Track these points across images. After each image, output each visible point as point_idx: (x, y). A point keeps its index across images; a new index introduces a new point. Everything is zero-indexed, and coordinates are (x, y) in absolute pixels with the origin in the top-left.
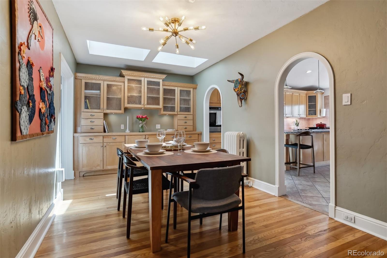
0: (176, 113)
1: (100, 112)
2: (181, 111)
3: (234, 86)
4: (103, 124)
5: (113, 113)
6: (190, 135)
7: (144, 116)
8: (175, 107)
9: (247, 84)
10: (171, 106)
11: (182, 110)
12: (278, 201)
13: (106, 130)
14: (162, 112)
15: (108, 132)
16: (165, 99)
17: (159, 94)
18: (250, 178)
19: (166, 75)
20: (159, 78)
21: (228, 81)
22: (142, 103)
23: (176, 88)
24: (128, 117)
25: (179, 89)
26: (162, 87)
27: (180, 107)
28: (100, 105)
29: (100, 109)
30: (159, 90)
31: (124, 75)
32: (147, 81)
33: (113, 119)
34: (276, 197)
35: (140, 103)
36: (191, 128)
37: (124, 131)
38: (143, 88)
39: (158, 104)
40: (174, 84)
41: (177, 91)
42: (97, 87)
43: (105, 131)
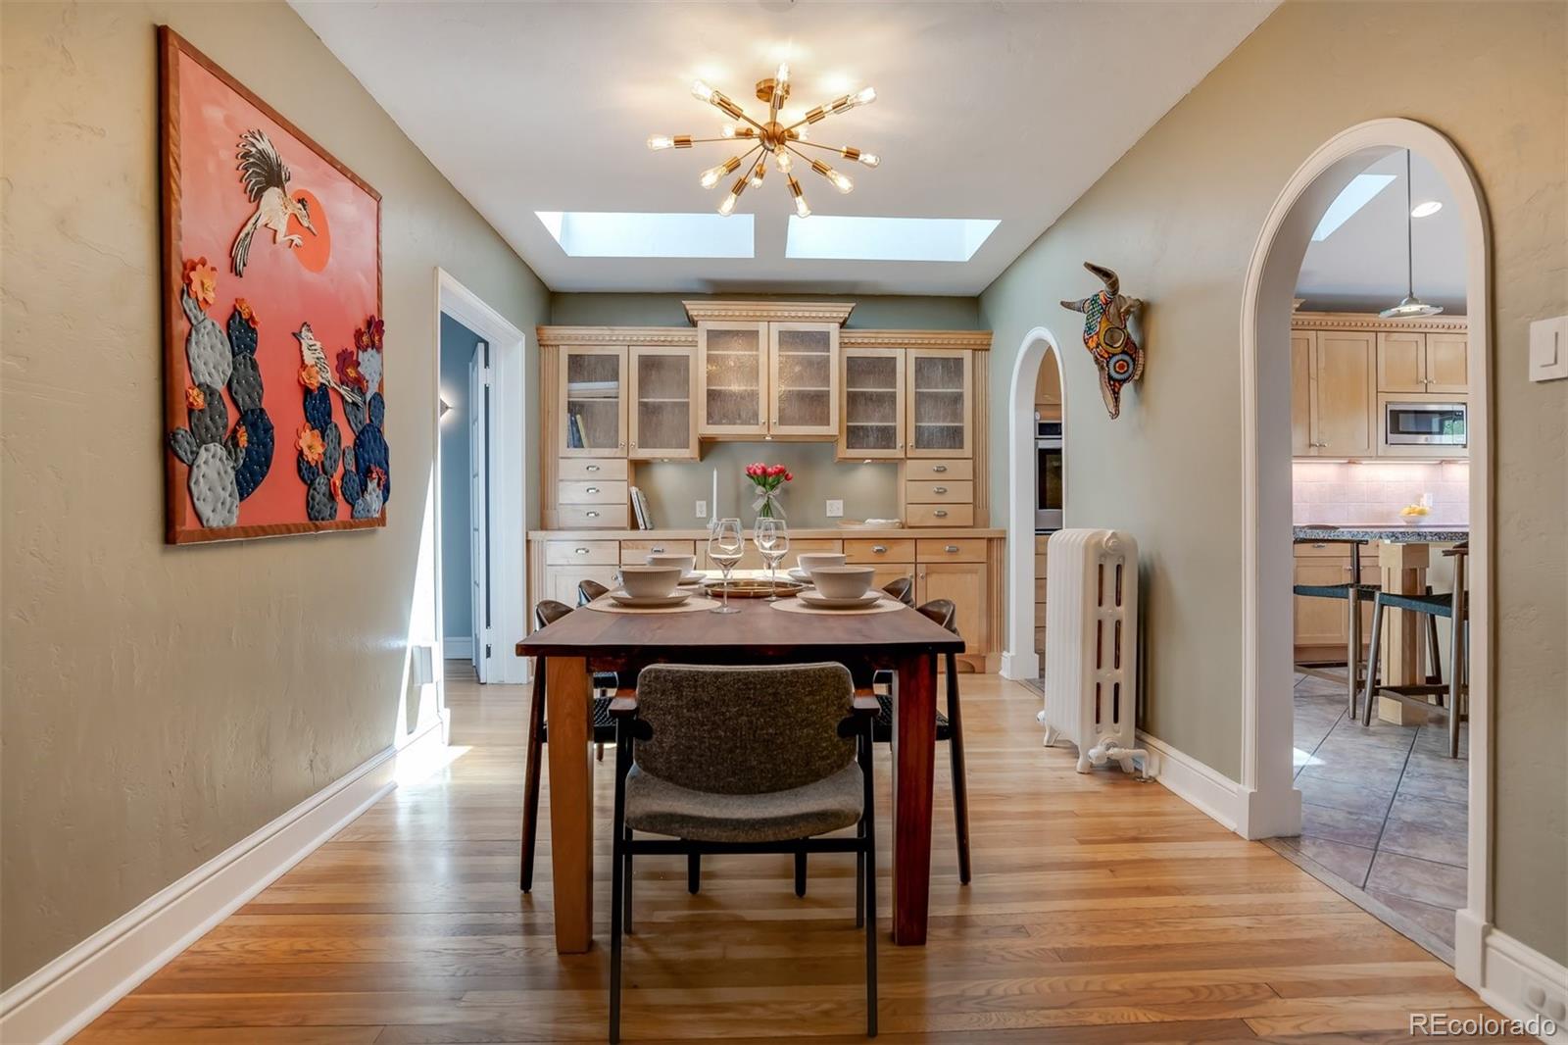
0: (898, 453)
1: (617, 456)
2: (918, 445)
3: (1083, 327)
4: (626, 500)
5: (666, 460)
6: (954, 543)
7: (770, 470)
8: (895, 428)
9: (1143, 311)
10: (877, 427)
11: (922, 439)
12: (1248, 858)
13: (640, 521)
14: (844, 452)
15: (646, 529)
16: (853, 399)
17: (826, 380)
18: (1151, 740)
19: (854, 304)
20: (823, 318)
21: (1062, 303)
22: (762, 418)
23: (899, 354)
24: (715, 473)
25: (913, 353)
26: (840, 352)
27: (918, 429)
28: (617, 431)
29: (617, 447)
30: (825, 363)
31: (696, 319)
32: (780, 332)
33: (668, 480)
34: (1242, 839)
35: (753, 418)
36: (964, 515)
37: (702, 523)
38: (763, 359)
39: (825, 421)
40: (887, 335)
41: (905, 363)
42: (607, 367)
43: (634, 526)
